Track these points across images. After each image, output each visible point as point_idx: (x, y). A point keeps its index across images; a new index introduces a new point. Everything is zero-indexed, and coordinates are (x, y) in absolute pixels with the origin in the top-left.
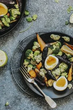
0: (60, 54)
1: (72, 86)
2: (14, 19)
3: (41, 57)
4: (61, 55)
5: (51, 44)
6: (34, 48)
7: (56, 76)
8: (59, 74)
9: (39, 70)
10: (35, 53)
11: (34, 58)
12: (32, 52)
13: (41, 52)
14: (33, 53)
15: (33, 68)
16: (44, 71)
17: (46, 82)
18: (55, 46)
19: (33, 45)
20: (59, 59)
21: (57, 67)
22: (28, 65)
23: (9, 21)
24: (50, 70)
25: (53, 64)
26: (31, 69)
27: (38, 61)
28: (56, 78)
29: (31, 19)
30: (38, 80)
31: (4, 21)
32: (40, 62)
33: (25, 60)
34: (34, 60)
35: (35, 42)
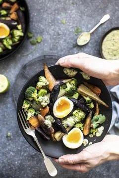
0: (76, 96)
1: (88, 142)
2: (16, 40)
3: (49, 99)
4: (77, 98)
5: (64, 81)
6: (40, 84)
7: (68, 126)
8: (72, 125)
9: (44, 117)
10: (40, 93)
11: (39, 99)
12: (36, 91)
13: (49, 91)
14: (38, 93)
15: (35, 115)
16: (50, 120)
17: (53, 135)
18: (70, 85)
19: (38, 81)
20: (74, 103)
21: (70, 115)
22: (28, 109)
23: (11, 42)
24: (60, 119)
25: (66, 111)
26: (33, 115)
27: (44, 104)
28: (68, 130)
29: (36, 41)
30: (41, 132)
31: (5, 43)
32: (46, 106)
33: (24, 102)
34: (37, 103)
35: (41, 76)
